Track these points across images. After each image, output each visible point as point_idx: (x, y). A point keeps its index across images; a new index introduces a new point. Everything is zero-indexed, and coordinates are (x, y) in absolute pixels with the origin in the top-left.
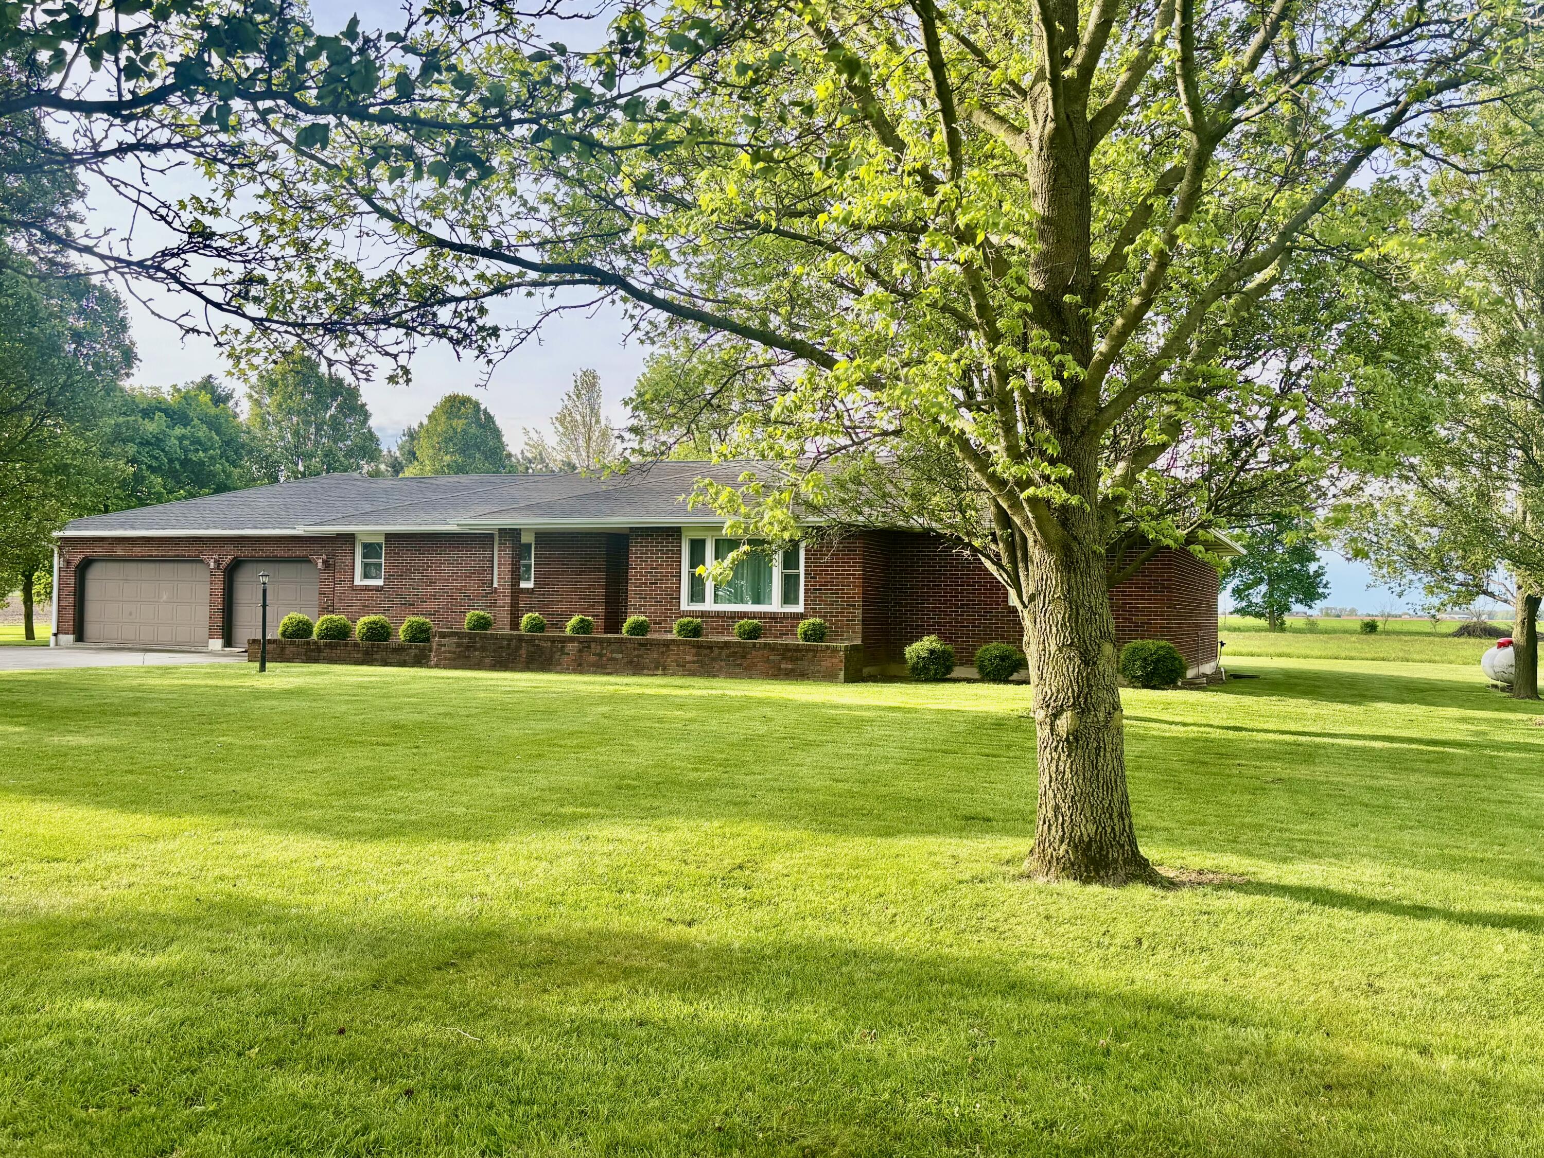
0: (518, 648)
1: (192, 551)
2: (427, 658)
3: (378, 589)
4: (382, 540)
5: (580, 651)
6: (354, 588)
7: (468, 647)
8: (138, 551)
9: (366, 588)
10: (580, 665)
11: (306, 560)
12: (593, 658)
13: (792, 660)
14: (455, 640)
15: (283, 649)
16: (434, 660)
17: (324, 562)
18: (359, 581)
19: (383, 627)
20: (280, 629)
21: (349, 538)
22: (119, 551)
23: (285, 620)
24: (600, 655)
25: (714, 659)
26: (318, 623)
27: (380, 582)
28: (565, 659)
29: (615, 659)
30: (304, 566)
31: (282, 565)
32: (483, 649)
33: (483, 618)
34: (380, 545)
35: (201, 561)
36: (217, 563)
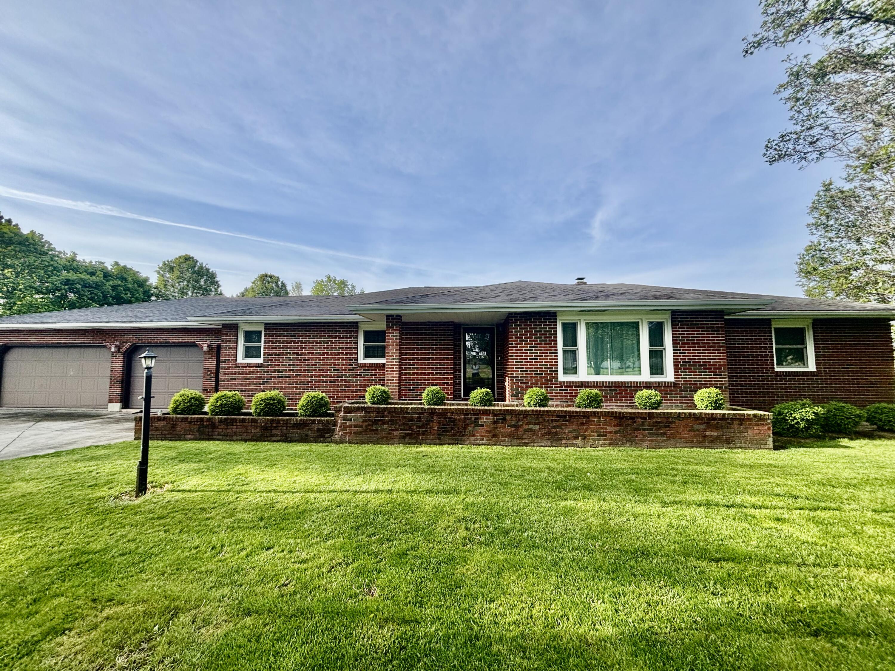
0: (429, 421)
1: (97, 340)
2: (332, 432)
3: (258, 366)
4: (262, 328)
5: (495, 423)
6: (237, 365)
7: (375, 422)
8: (49, 340)
9: (249, 365)
10: (495, 436)
11: (193, 345)
12: (509, 429)
13: (717, 428)
14: (363, 414)
15: (174, 426)
16: (338, 434)
17: (209, 346)
18: (241, 359)
19: (280, 401)
20: (171, 406)
21: (233, 328)
22: (33, 340)
23: (177, 397)
24: (517, 427)
25: (637, 429)
26: (212, 400)
27: (260, 360)
28: (480, 431)
29: (531, 430)
30: (191, 349)
31: (173, 349)
32: (392, 422)
33: (385, 392)
34: (260, 332)
35: (105, 346)
36: (118, 348)
